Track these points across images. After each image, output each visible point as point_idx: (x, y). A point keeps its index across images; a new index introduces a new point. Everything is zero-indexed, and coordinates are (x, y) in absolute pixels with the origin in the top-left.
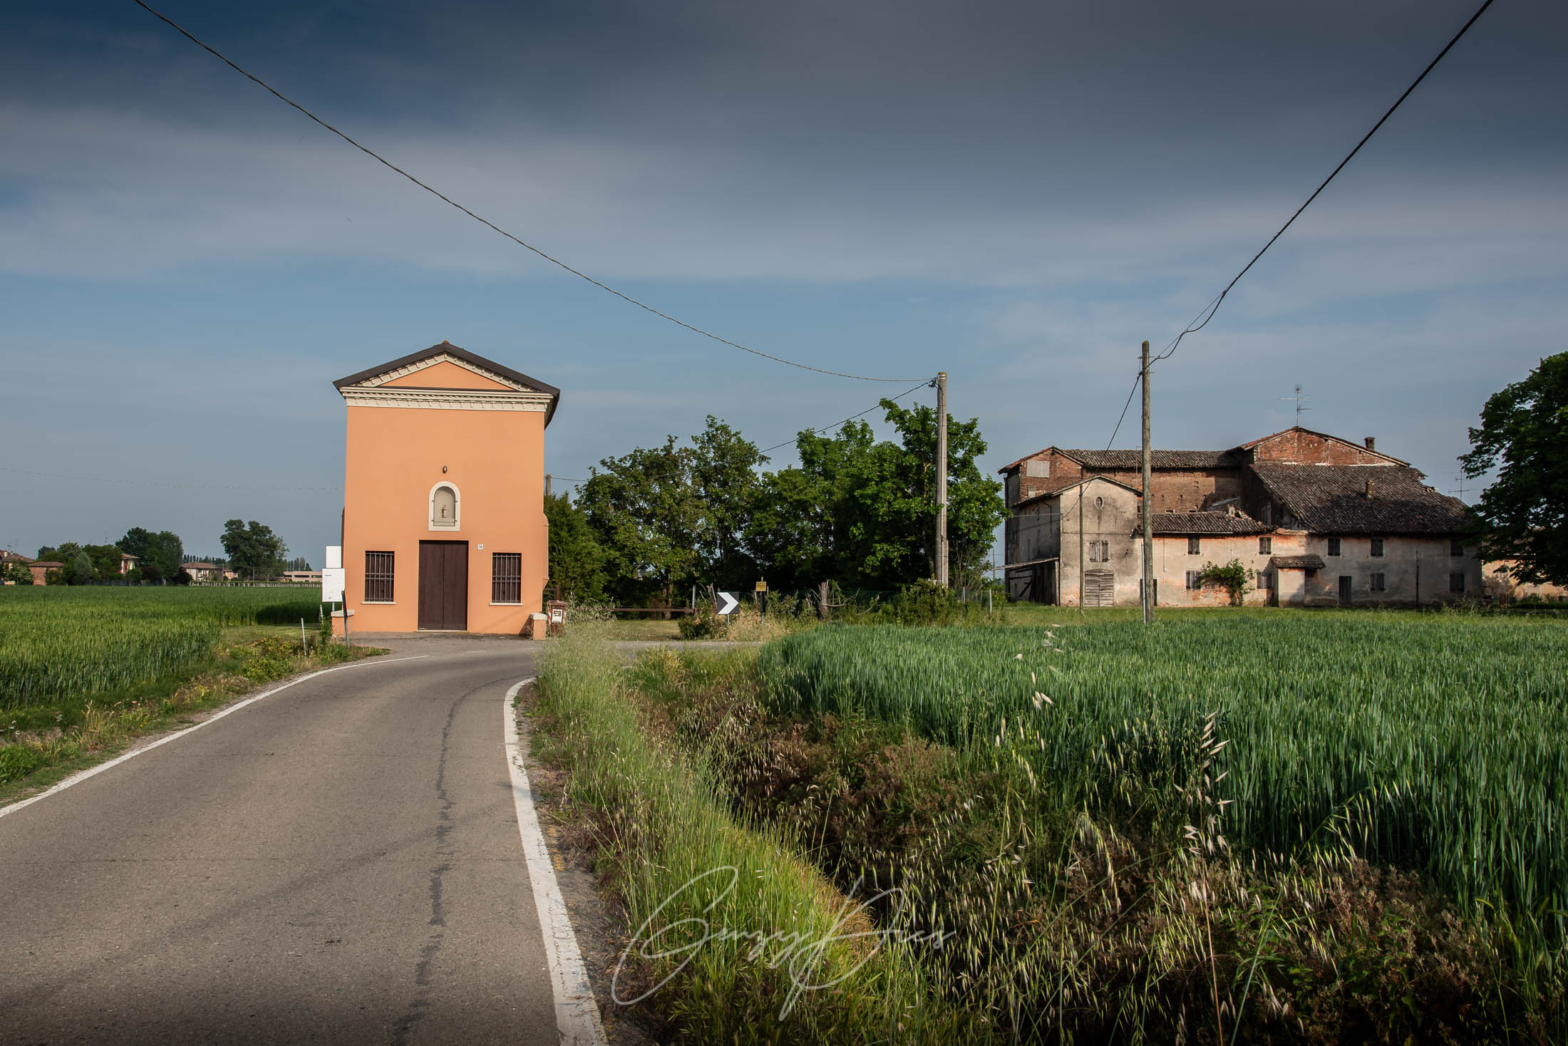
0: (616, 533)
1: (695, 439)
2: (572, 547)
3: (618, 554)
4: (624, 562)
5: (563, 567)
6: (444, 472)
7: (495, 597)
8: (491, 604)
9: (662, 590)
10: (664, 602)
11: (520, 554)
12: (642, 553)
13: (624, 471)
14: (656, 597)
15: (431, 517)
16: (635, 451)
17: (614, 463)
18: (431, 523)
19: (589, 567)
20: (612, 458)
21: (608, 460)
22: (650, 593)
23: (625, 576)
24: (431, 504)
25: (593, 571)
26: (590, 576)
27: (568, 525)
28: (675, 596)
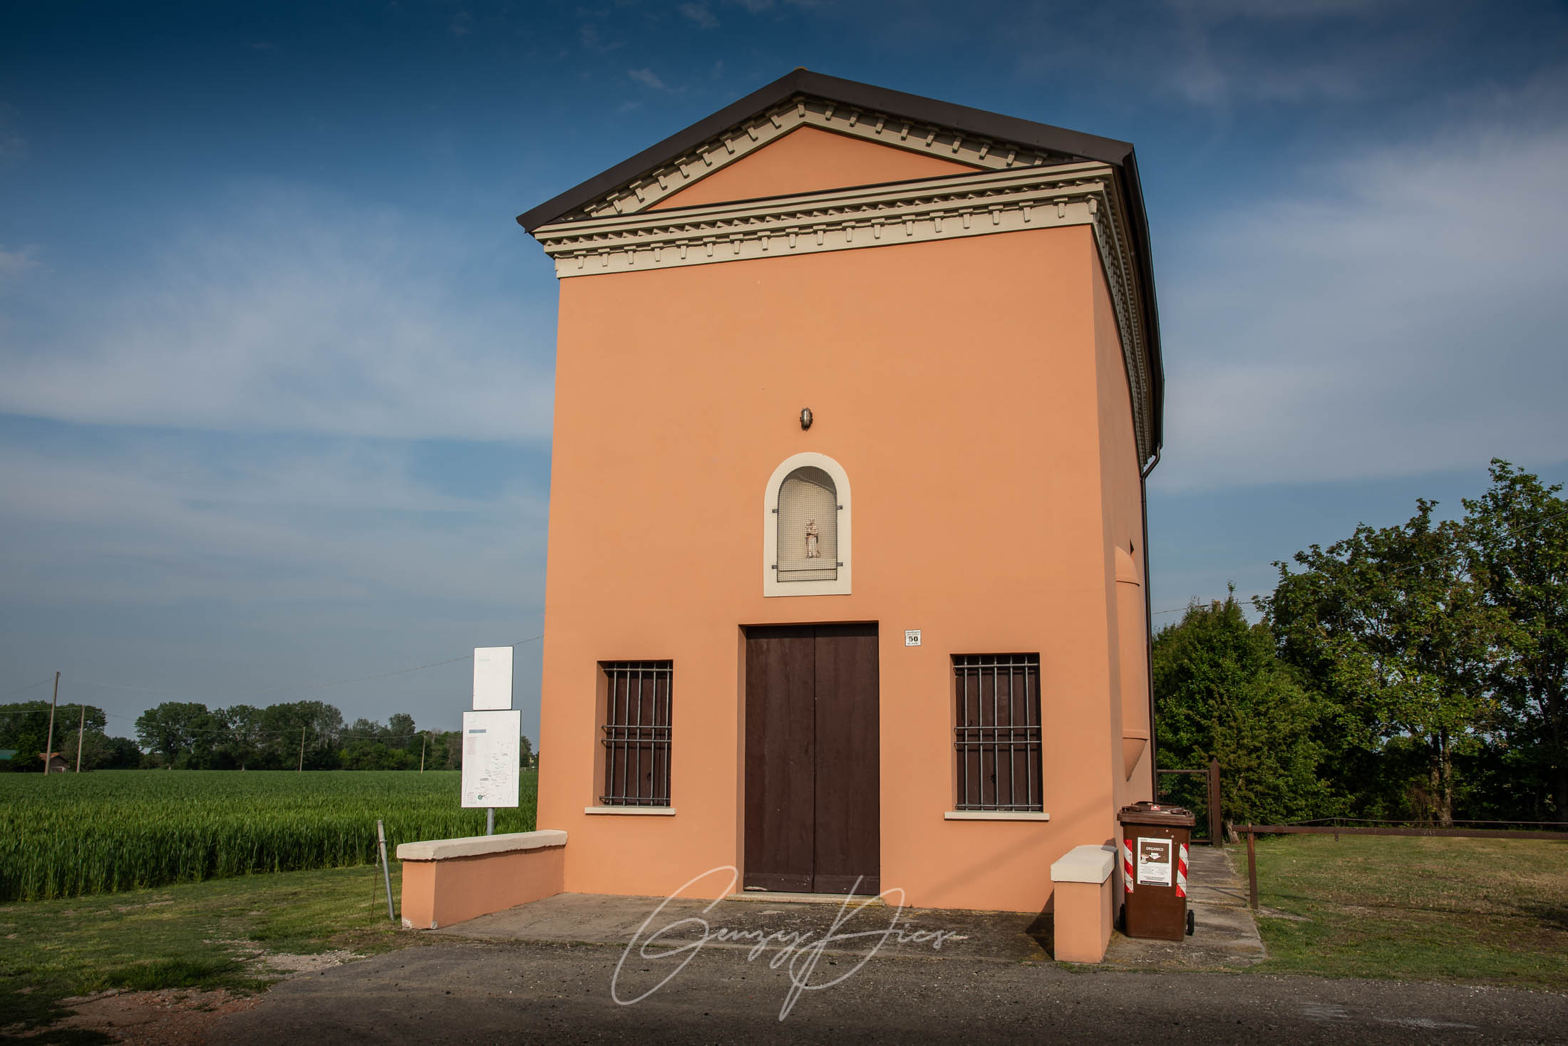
0: (1334, 671)
1: (1467, 504)
2: (1245, 689)
3: (1339, 708)
4: (1352, 721)
5: (1230, 728)
6: (806, 426)
7: (967, 795)
8: (949, 815)
9: (1429, 773)
10: (1435, 796)
11: (1035, 657)
12: (1387, 704)
13: (1338, 570)
14: (1419, 785)
15: (770, 556)
16: (1359, 531)
17: (1319, 555)
18: (769, 575)
19: (1284, 728)
20: (1315, 547)
21: (1308, 552)
22: (1406, 779)
23: (1358, 748)
24: (770, 521)
25: (1295, 735)
26: (1289, 746)
27: (1236, 648)
28: (1458, 783)
